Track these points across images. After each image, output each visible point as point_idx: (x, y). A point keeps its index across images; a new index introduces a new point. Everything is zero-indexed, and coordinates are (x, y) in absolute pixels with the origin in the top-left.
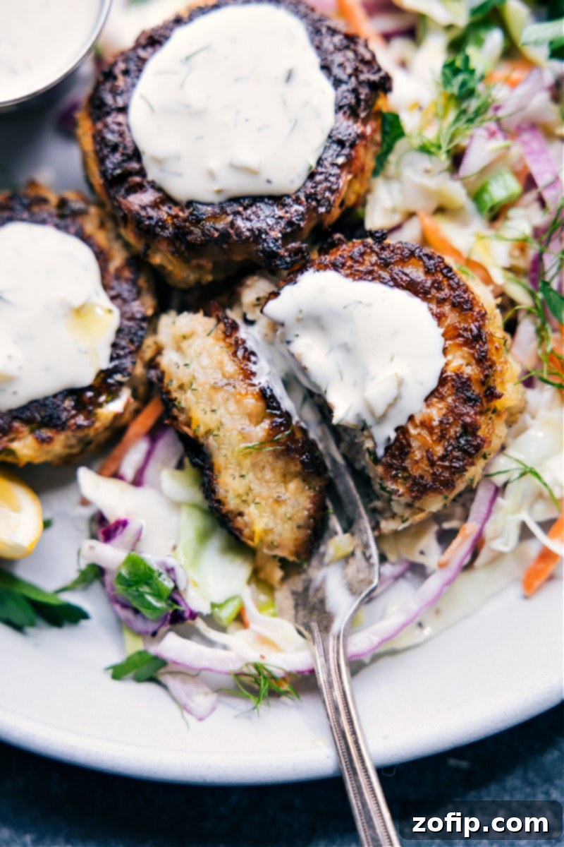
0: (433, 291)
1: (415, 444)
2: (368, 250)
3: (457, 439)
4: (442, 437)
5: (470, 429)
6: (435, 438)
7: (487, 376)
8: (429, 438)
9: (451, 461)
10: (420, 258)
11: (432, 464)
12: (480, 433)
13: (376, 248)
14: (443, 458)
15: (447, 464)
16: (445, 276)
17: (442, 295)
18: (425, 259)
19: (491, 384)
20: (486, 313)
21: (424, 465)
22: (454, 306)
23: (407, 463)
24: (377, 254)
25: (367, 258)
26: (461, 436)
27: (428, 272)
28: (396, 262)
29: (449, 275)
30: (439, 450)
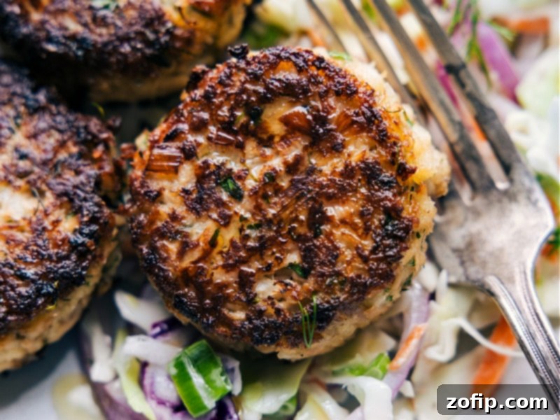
0: (313, 89)
1: (341, 245)
2: (234, 71)
3: (383, 226)
4: (367, 230)
5: (393, 214)
6: (360, 231)
7: (394, 155)
8: (355, 236)
9: (384, 251)
10: (288, 59)
11: (365, 260)
12: (404, 214)
13: (242, 64)
14: (374, 251)
15: (381, 255)
16: (318, 68)
17: (322, 88)
18: (293, 58)
19: (400, 160)
20: (373, 91)
21: (358, 264)
22: (338, 94)
23: (340, 267)
24: (244, 70)
25: (234, 78)
26: (386, 223)
27: (300, 70)
28: (267, 71)
29: (323, 65)
30: (368, 244)
